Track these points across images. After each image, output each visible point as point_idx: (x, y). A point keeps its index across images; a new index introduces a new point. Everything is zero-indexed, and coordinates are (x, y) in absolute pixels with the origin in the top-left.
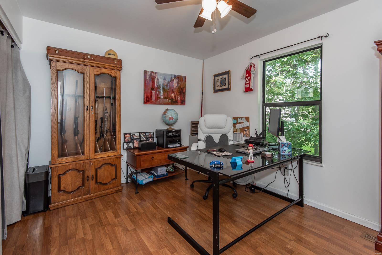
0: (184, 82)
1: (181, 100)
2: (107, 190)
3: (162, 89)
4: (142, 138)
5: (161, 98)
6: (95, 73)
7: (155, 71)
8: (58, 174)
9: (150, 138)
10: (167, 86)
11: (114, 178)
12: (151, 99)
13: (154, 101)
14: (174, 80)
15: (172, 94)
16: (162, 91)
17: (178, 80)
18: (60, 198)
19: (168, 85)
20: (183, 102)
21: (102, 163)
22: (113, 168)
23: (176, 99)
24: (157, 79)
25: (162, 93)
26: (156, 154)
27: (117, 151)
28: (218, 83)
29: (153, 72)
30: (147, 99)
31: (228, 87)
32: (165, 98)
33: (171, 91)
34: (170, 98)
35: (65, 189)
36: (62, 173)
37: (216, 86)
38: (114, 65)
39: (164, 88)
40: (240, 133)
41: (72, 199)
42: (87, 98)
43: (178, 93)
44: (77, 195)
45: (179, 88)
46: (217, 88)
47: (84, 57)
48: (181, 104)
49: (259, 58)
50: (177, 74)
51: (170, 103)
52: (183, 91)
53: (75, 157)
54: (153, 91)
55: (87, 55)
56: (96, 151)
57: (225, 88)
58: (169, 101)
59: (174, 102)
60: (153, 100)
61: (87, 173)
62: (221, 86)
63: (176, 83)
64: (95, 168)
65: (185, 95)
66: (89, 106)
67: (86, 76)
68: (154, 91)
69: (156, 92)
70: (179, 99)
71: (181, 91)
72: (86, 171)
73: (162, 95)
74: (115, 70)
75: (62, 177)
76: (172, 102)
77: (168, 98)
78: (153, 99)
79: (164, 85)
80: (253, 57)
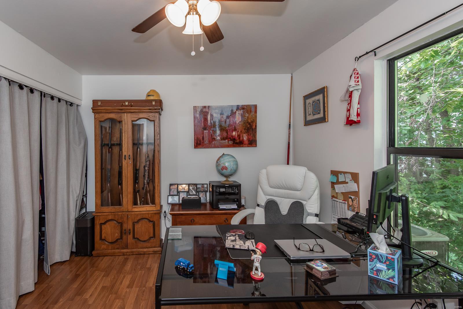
0: (253, 113)
1: (249, 140)
2: (145, 248)
3: (219, 127)
4: (192, 191)
5: (217, 139)
6: (132, 120)
7: (207, 105)
8: (100, 223)
9: (201, 191)
10: (225, 122)
11: (152, 236)
12: (203, 141)
13: (207, 144)
14: (237, 113)
15: (234, 133)
16: (218, 130)
17: (244, 112)
18: (101, 246)
19: (228, 120)
20: (252, 143)
21: (139, 218)
22: (151, 224)
23: (241, 139)
24: (211, 114)
25: (218, 132)
26: (198, 216)
27: (156, 205)
28: (310, 110)
29: (205, 107)
30: (197, 142)
31: (324, 116)
32: (223, 139)
33: (233, 128)
34: (231, 139)
35: (106, 238)
36: (103, 222)
37: (307, 114)
38: (151, 108)
39: (221, 125)
40: (341, 201)
41: (111, 250)
42: (125, 146)
43: (243, 131)
44: (116, 247)
45: (244, 123)
46: (309, 118)
47: (123, 104)
48: (250, 145)
49: (375, 55)
50: (241, 103)
51: (231, 145)
52: (251, 126)
53: (114, 208)
54: (205, 131)
55: (125, 101)
56: (135, 203)
57: (319, 117)
58: (230, 142)
59: (237, 143)
60: (205, 143)
61: (125, 226)
62: (314, 115)
63: (240, 117)
64: (132, 222)
65: (256, 132)
66: (127, 155)
67: (124, 124)
68: (207, 131)
69: (209, 132)
70: (245, 139)
71: (248, 128)
72: (124, 224)
73: (219, 136)
74: (152, 112)
75: (103, 226)
76: (233, 144)
77: (228, 138)
78: (206, 141)
79: (221, 122)
80: (360, 57)
